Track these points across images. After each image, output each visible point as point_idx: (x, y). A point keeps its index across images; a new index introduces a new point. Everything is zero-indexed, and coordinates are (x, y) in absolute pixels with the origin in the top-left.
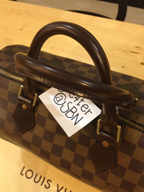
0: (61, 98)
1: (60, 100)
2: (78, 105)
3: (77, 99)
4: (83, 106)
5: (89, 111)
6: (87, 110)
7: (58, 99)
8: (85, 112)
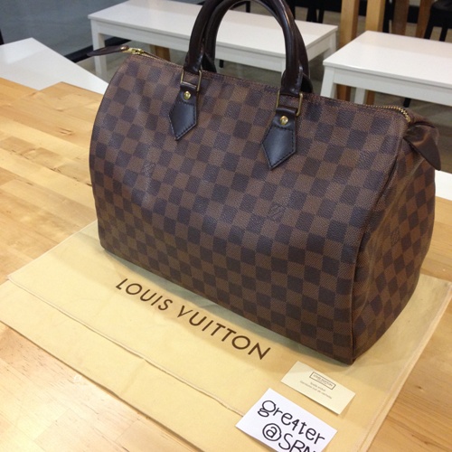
0: (274, 431)
1: (274, 434)
2: (300, 433)
3: (296, 425)
4: (308, 431)
5: (318, 437)
6: (315, 437)
7: (270, 434)
8: (314, 441)
